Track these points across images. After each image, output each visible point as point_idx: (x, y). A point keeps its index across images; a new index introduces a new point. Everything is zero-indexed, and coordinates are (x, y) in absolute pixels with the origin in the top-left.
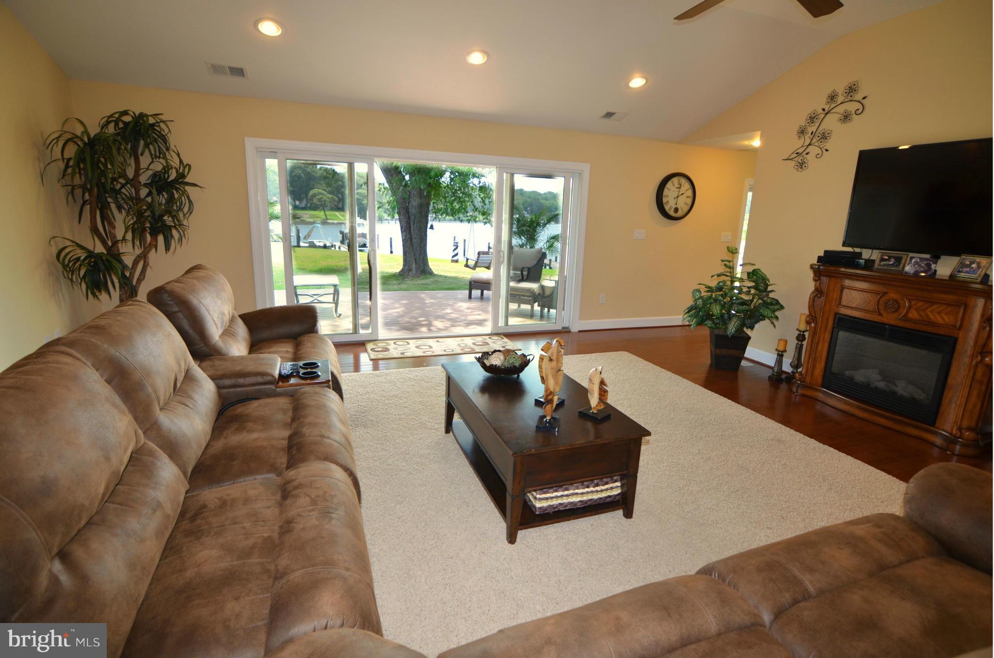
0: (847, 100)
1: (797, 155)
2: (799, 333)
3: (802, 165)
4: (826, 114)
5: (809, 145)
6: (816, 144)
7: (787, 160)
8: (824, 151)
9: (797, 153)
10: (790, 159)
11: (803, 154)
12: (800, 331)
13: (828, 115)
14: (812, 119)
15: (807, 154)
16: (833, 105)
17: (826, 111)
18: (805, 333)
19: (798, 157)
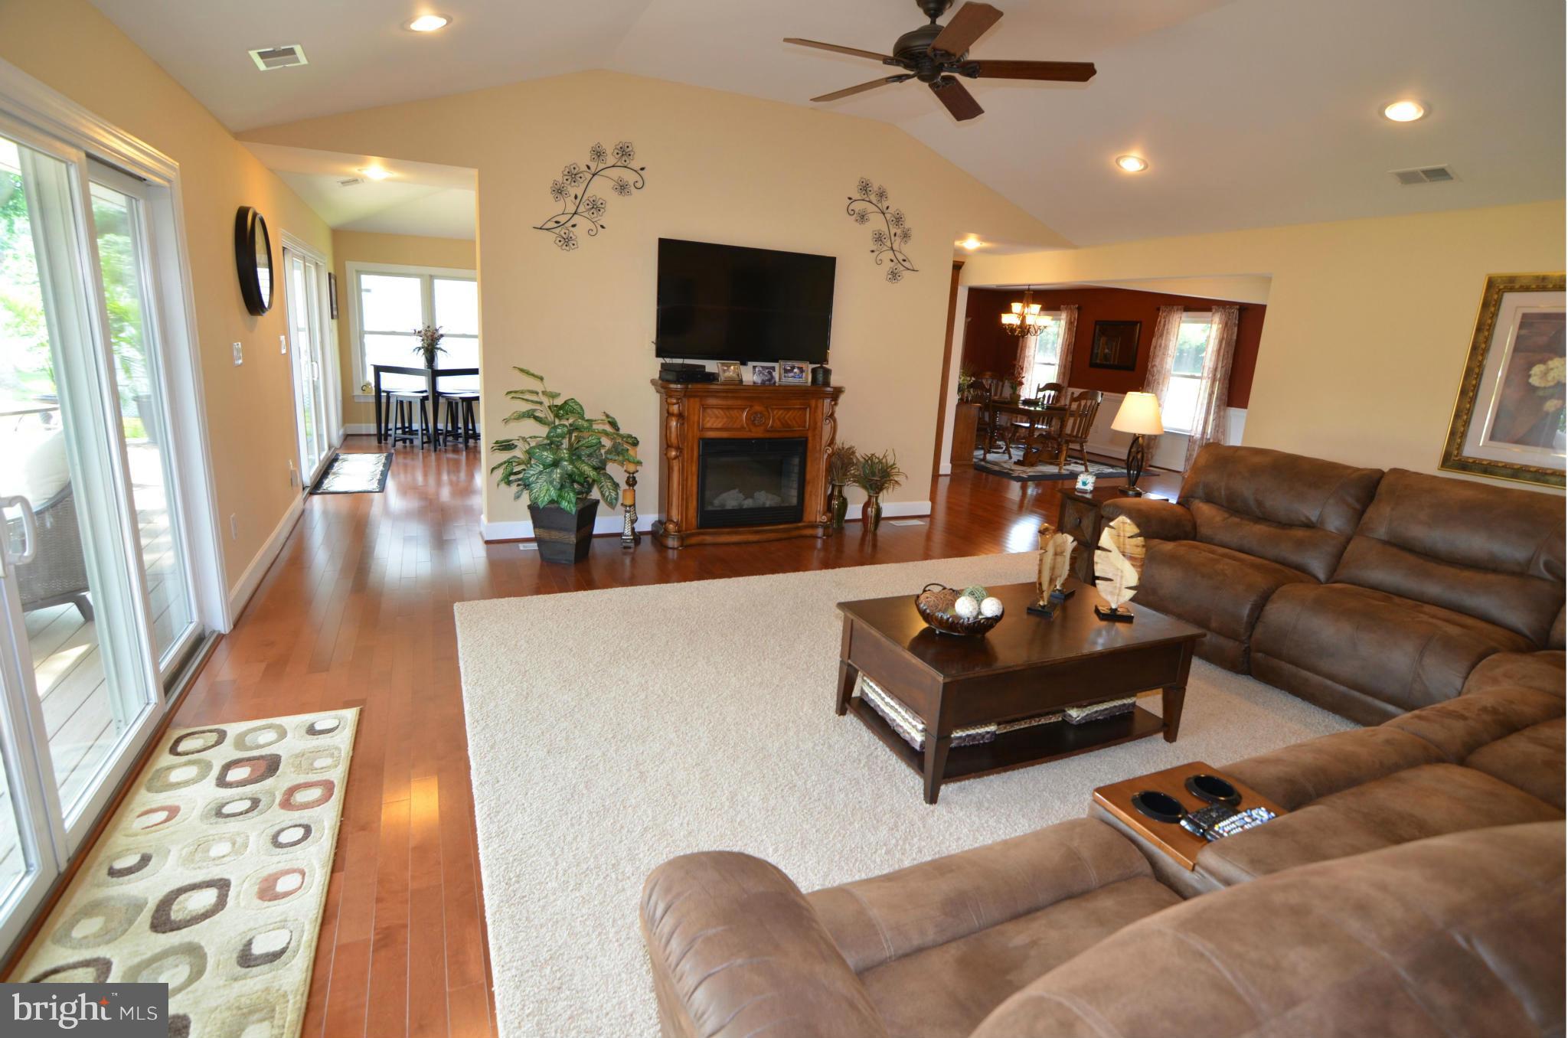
0: (619, 164)
1: (556, 225)
2: (628, 475)
3: (567, 241)
4: (594, 175)
5: (575, 213)
6: (585, 214)
7: (541, 229)
8: (599, 228)
9: (557, 222)
10: (547, 229)
11: (566, 225)
12: (630, 473)
13: (596, 177)
14: (573, 175)
15: (574, 226)
16: (602, 166)
17: (593, 170)
18: (635, 475)
19: (560, 229)
